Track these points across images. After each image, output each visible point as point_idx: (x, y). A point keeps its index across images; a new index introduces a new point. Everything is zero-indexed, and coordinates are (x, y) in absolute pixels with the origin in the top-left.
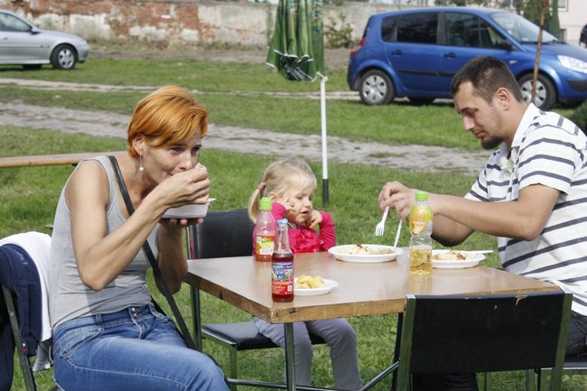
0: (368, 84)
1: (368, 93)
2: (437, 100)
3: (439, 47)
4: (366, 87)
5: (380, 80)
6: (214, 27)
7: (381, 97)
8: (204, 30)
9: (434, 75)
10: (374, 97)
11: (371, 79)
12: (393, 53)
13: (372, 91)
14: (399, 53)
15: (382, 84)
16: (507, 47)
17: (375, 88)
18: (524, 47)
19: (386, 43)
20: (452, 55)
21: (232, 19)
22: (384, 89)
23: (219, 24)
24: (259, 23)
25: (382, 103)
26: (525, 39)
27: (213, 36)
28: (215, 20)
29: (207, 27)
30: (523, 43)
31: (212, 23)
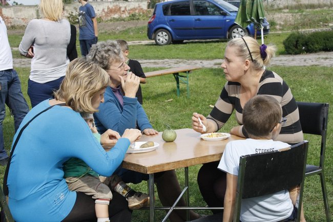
0: (159, 36)
1: (159, 40)
2: (185, 41)
3: (192, 17)
4: (158, 38)
5: (165, 33)
6: (11, 18)
7: (166, 41)
8: (6, 20)
9: (191, 29)
10: (162, 42)
11: (160, 34)
12: (170, 21)
13: (161, 39)
14: (173, 20)
15: (166, 35)
16: (224, 14)
17: (162, 37)
18: (232, 14)
19: (166, 17)
20: (199, 20)
21: (19, 14)
22: (167, 38)
23: (13, 16)
24: (33, 15)
25: (167, 44)
26: (231, 10)
27: (11, 23)
28: (11, 15)
29: (7, 18)
30: (231, 12)
31: (9, 16)
